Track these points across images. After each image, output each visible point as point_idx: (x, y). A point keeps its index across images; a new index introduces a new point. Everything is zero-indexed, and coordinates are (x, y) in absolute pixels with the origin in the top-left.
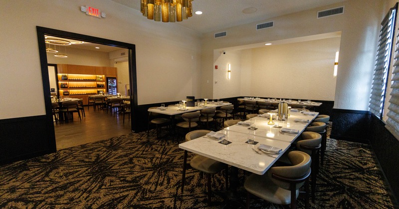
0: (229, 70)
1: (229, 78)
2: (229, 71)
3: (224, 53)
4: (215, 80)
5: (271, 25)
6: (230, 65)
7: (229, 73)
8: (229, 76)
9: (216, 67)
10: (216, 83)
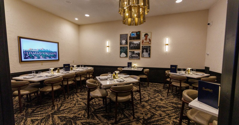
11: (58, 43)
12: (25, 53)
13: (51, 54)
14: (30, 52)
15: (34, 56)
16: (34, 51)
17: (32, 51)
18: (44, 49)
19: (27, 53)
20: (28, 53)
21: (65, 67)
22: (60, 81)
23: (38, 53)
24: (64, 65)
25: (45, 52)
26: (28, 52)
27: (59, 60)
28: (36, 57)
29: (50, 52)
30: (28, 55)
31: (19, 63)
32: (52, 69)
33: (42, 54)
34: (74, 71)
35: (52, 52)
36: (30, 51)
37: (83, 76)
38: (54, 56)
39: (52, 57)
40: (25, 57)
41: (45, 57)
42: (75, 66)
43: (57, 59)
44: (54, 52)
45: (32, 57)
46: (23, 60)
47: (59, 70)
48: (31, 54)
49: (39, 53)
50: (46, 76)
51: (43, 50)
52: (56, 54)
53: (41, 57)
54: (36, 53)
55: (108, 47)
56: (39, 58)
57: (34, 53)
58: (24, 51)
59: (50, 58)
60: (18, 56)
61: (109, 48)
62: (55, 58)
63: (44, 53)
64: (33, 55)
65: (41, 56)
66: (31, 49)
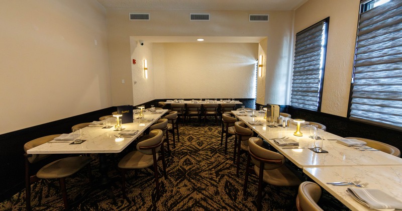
0: (146, 67)
1: (147, 77)
2: (145, 69)
3: (142, 44)
4: (134, 79)
5: (206, 17)
6: (146, 61)
7: (146, 70)
8: (146, 75)
9: (134, 62)
10: (135, 83)
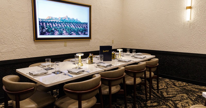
11: (90, 7)
12: (41, 24)
13: (79, 27)
14: (49, 23)
15: (55, 29)
16: (54, 21)
17: (52, 21)
18: (69, 18)
19: (44, 24)
20: (46, 25)
21: (104, 51)
22: (96, 89)
23: (59, 25)
24: (102, 48)
25: (70, 23)
26: (46, 23)
27: (90, 38)
28: (57, 32)
29: (77, 23)
30: (45, 28)
31: (33, 42)
32: (80, 55)
33: (66, 26)
34: (119, 61)
35: (80, 23)
36: (49, 21)
37: (140, 75)
38: (83, 30)
39: (80, 33)
40: (42, 31)
41: (70, 31)
42: (120, 50)
43: (88, 36)
44: (84, 23)
45: (52, 31)
46: (39, 36)
47: (91, 57)
48: (50, 27)
49: (61, 24)
50: (69, 72)
51: (67, 19)
52: (87, 27)
53: (64, 32)
54: (57, 25)
55: (190, 8)
56: (61, 34)
57: (54, 25)
58: (41, 20)
59: (77, 34)
60: (32, 29)
61: (193, 10)
62: (85, 34)
63: (68, 26)
64: (53, 29)
65: (63, 30)
66: (51, 18)
